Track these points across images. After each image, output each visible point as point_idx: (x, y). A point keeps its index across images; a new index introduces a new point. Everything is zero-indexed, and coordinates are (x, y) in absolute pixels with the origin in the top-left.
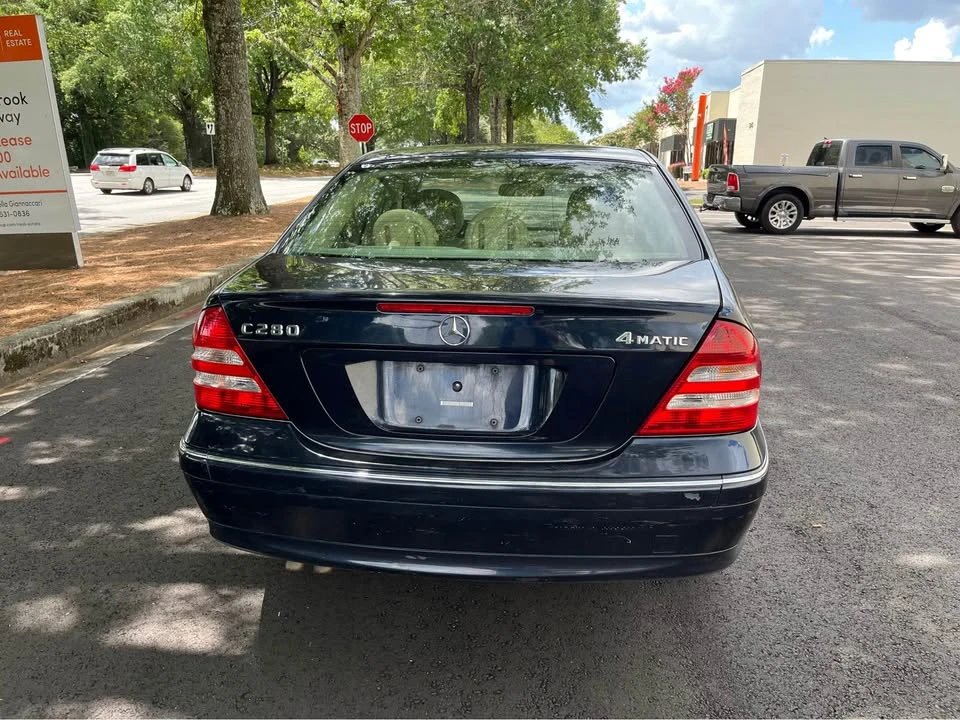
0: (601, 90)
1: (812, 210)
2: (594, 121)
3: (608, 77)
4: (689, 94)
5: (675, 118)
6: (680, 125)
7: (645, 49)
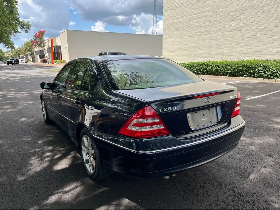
0: (14, 36)
2: (12, 46)
3: (15, 32)
4: (43, 38)
5: (40, 45)
6: (42, 47)
7: (29, 24)
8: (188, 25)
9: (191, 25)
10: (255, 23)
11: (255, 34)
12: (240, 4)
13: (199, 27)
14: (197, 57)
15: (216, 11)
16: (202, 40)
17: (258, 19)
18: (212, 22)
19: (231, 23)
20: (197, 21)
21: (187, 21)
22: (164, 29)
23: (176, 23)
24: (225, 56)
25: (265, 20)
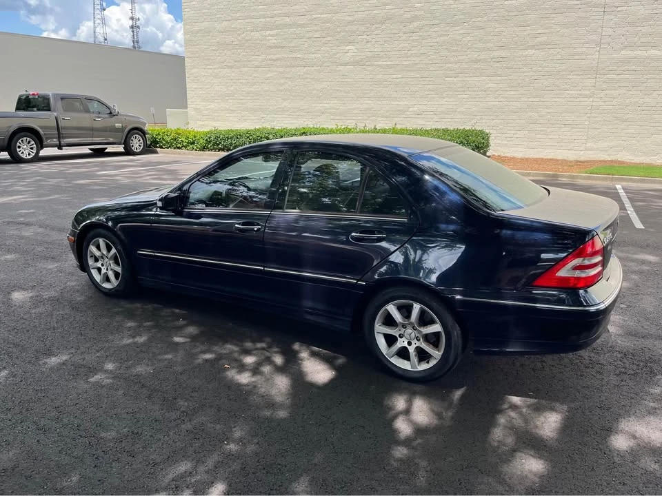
1: (45, 143)
8: (250, 40)
9: (258, 42)
10: (394, 53)
11: (394, 76)
12: (363, 9)
13: (276, 47)
14: (275, 116)
15: (314, 16)
16: (287, 78)
17: (401, 45)
18: (307, 40)
19: (347, 48)
20: (271, 33)
21: (247, 31)
22: (188, 43)
23: (219, 32)
24: (337, 118)
25: (413, 49)
